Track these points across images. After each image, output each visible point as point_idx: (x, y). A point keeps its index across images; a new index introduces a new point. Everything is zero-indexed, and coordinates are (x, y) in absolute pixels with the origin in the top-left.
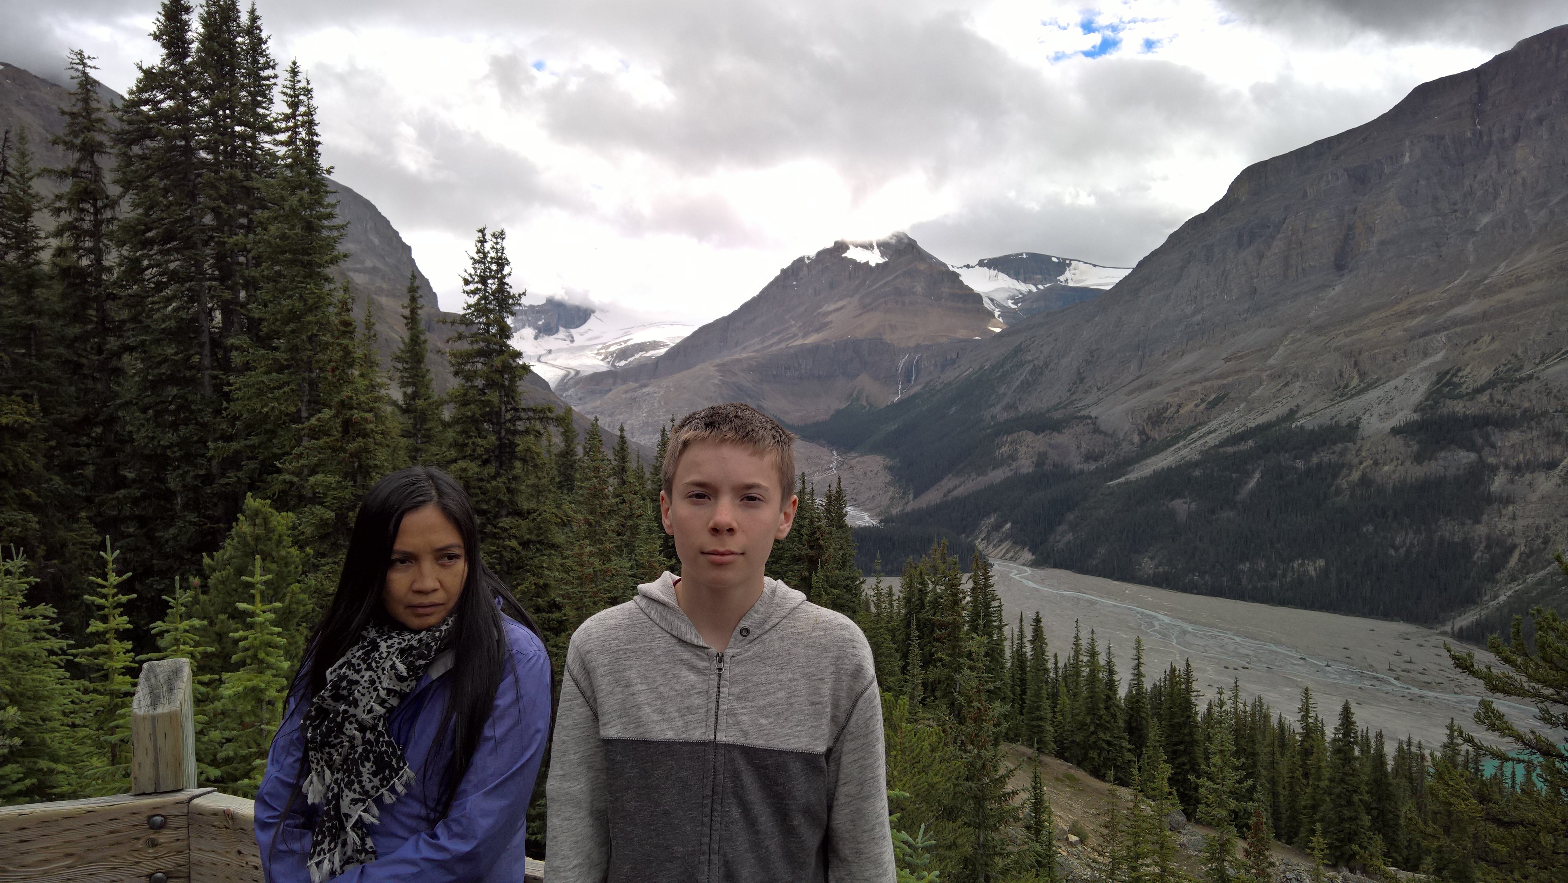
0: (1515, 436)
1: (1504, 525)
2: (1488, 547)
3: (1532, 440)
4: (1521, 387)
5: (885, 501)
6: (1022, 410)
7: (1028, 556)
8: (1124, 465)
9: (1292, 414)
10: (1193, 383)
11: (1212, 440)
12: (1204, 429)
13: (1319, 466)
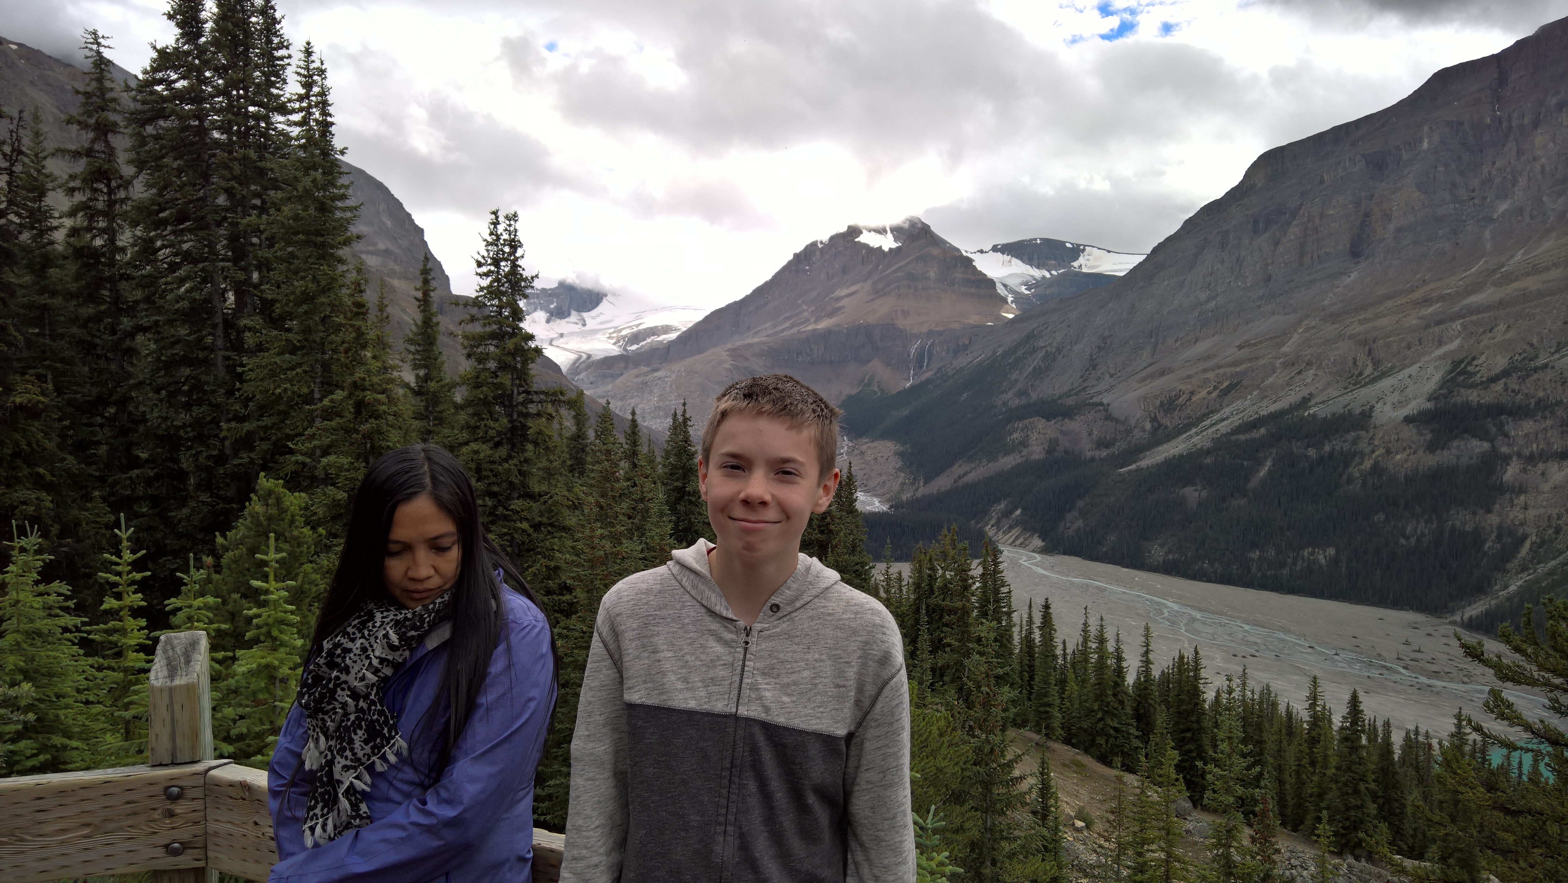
0: (1529, 426)
1: (1515, 515)
2: (1499, 537)
3: (1545, 429)
4: (1536, 376)
5: (896, 487)
6: (1034, 396)
7: (1038, 542)
8: (1136, 452)
9: (1305, 402)
10: (1206, 370)
11: (1224, 428)
12: (1216, 417)
13: (1331, 455)
